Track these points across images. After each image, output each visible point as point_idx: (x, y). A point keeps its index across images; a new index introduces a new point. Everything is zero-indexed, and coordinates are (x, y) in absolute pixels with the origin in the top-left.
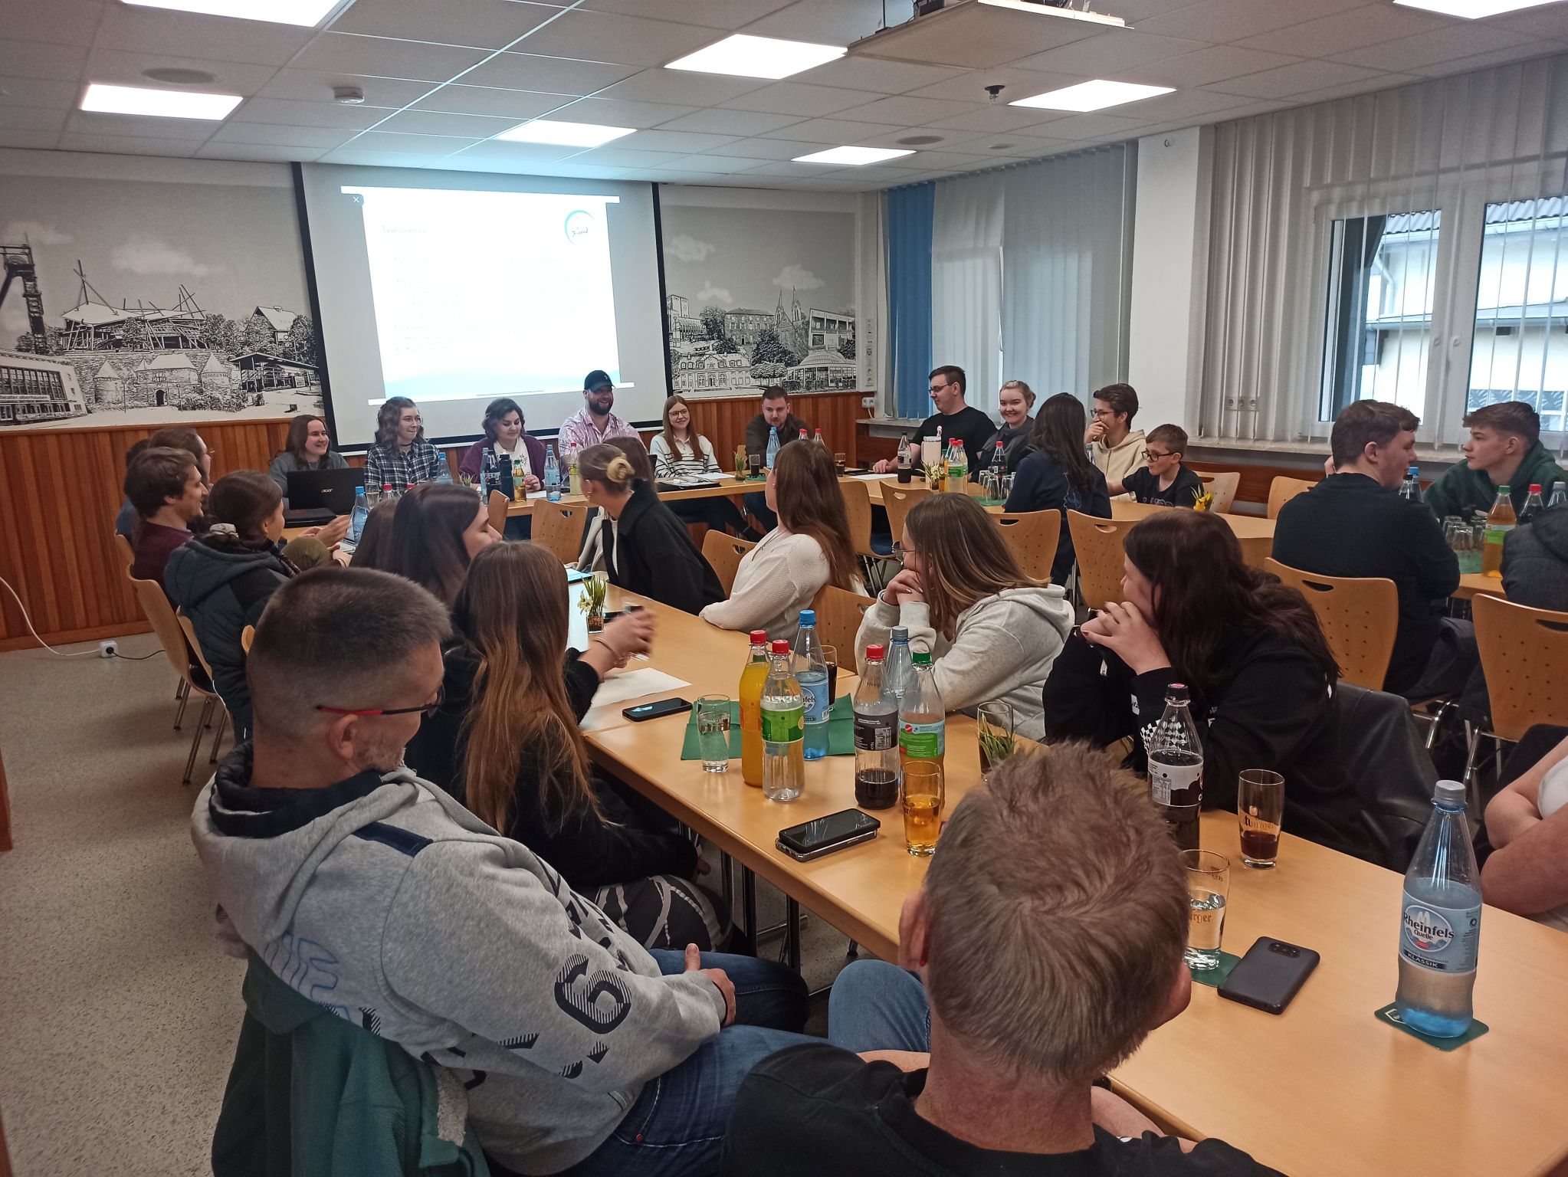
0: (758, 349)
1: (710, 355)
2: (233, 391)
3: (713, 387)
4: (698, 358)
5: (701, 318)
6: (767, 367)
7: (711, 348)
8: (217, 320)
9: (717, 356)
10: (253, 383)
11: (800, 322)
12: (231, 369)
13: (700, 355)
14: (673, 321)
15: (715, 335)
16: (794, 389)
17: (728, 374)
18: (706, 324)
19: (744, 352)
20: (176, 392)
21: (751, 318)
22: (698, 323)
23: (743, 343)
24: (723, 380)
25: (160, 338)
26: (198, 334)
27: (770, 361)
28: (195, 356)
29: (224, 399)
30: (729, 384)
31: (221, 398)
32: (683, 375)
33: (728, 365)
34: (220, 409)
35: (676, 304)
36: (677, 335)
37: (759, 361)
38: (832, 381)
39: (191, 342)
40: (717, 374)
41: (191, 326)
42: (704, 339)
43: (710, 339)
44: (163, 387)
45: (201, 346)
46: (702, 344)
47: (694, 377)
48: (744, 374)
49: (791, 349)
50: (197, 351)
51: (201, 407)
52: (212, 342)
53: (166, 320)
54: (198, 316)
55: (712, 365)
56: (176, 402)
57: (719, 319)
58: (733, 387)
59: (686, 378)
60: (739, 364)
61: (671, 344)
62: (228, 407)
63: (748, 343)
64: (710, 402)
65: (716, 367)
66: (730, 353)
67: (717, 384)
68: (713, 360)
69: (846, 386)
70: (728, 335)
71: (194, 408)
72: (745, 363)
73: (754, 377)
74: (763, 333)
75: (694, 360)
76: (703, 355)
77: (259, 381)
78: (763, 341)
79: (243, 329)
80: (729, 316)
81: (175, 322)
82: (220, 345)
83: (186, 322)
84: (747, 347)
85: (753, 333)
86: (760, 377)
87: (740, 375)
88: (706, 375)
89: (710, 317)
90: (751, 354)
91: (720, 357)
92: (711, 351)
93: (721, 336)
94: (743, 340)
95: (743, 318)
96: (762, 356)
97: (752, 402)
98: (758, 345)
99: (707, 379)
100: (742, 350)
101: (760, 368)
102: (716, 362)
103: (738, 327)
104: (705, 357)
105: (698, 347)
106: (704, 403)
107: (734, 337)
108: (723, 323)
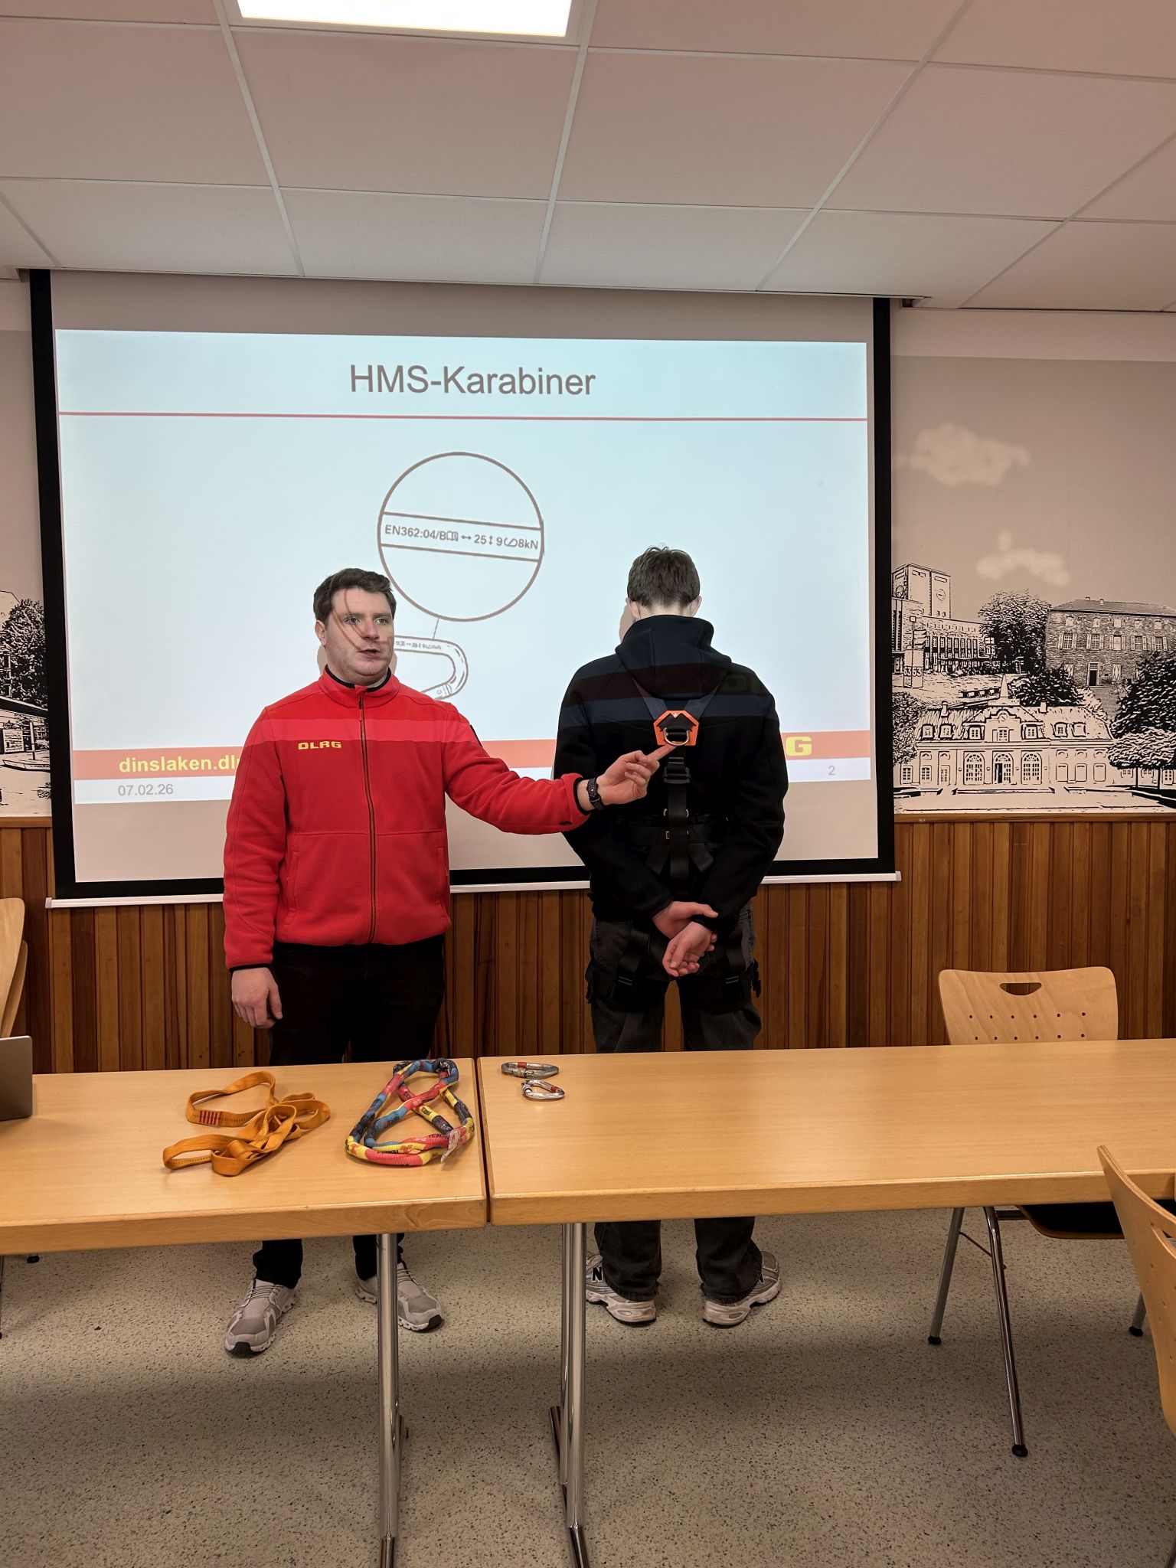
0: (1133, 696)
1: (1002, 708)
3: (1005, 785)
4: (966, 714)
5: (982, 620)
6: (1157, 741)
7: (1004, 692)
9: (1020, 712)
13: (974, 708)
14: (906, 626)
15: (1019, 661)
17: (1048, 756)
18: (996, 633)
21: (1118, 622)
22: (974, 633)
23: (1093, 682)
24: (1032, 770)
27: (1165, 727)
30: (1048, 778)
32: (926, 753)
33: (1049, 733)
35: (918, 587)
36: (914, 658)
37: (1136, 726)
40: (1017, 755)
42: (986, 671)
43: (1004, 671)
46: (981, 682)
47: (955, 758)
48: (1091, 758)
55: (1004, 732)
57: (1031, 623)
58: (1059, 788)
59: (931, 761)
60: (1079, 731)
61: (898, 682)
63: (1106, 681)
64: (992, 821)
65: (1015, 736)
66: (1056, 704)
67: (1016, 777)
68: (1008, 721)
70: (1053, 662)
72: (1096, 728)
73: (1119, 766)
74: (1150, 660)
75: (956, 718)
76: (982, 707)
78: (1148, 678)
80: (1057, 617)
84: (1105, 691)
85: (1121, 659)
86: (1136, 764)
87: (1081, 759)
88: (988, 755)
89: (1008, 619)
90: (1113, 708)
91: (1026, 714)
92: (1004, 700)
93: (1032, 664)
94: (1093, 674)
95: (1097, 623)
96: (1145, 714)
97: (1109, 824)
98: (1134, 689)
99: (989, 764)
100: (1089, 698)
101: (1136, 743)
102: (1017, 726)
103: (1082, 642)
104: (986, 712)
105: (970, 688)
106: (974, 821)
107: (1068, 668)
108: (1040, 632)
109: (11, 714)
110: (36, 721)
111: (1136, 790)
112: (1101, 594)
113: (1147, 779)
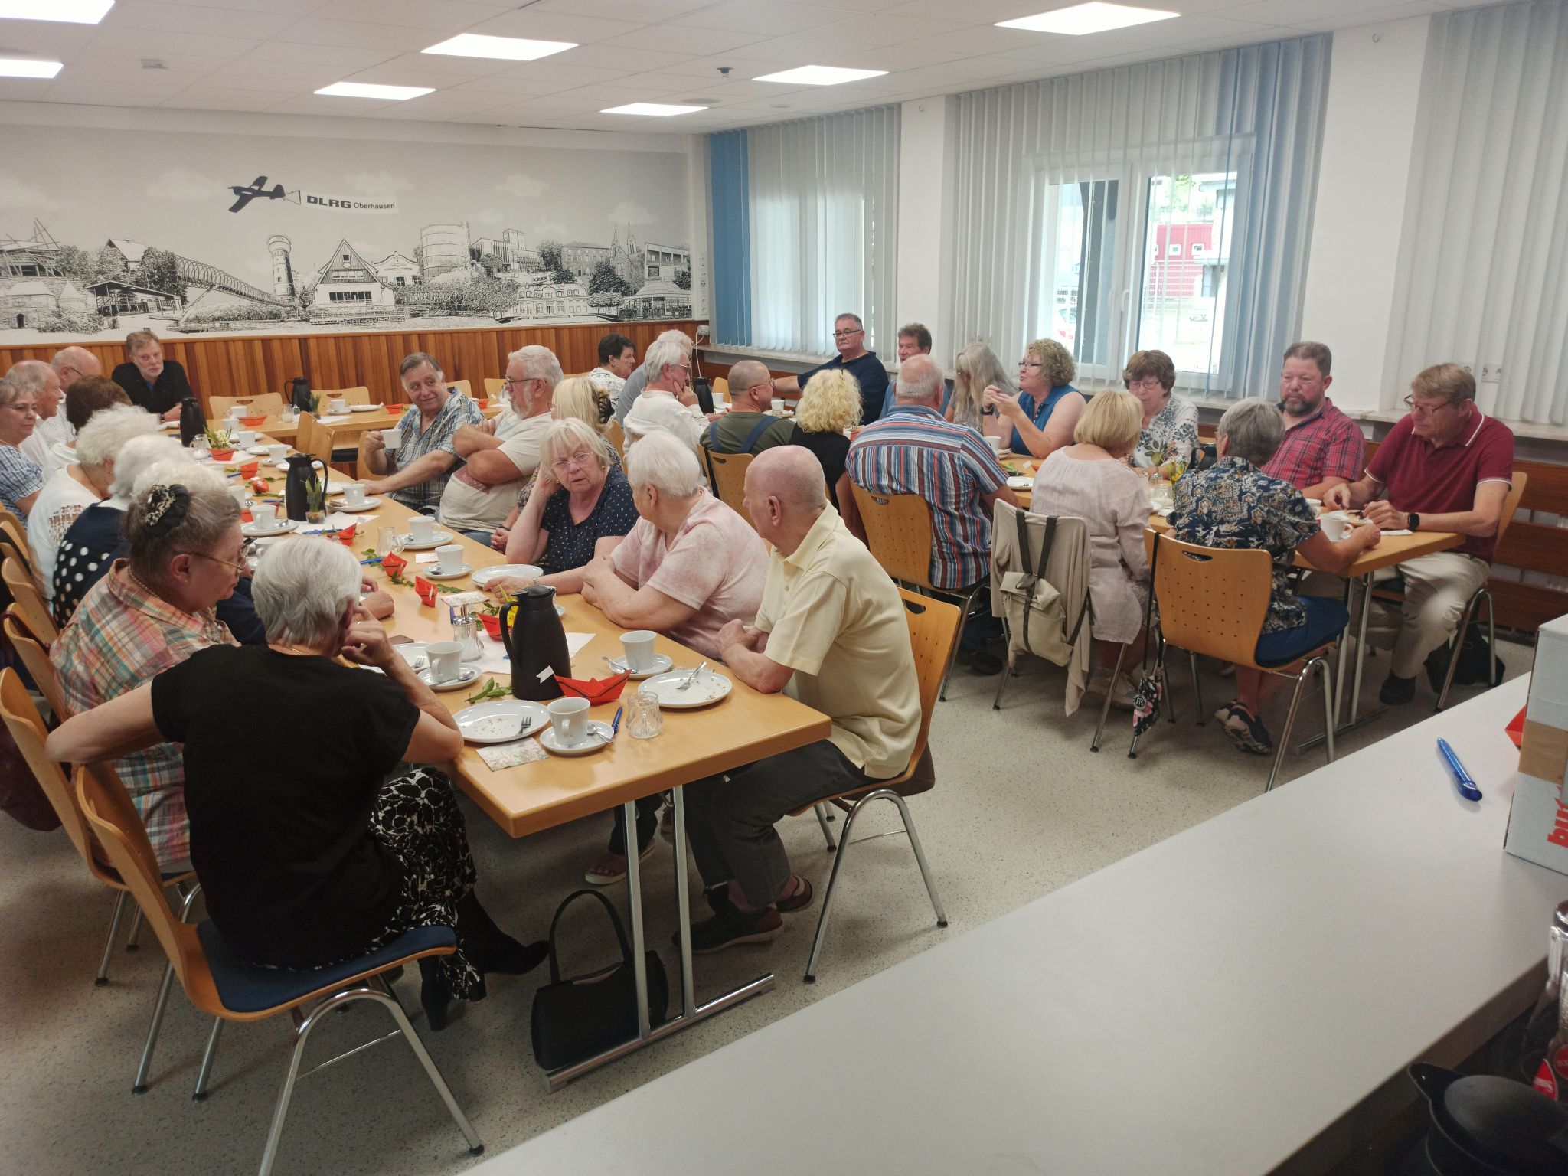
0: (594, 279)
1: (548, 285)
2: (90, 316)
3: (552, 315)
4: (535, 287)
5: (538, 250)
6: (604, 296)
7: (548, 278)
8: (70, 252)
9: (554, 286)
10: (107, 308)
11: (636, 255)
12: (87, 296)
13: (538, 285)
14: (510, 253)
15: (552, 266)
16: (631, 317)
17: (566, 303)
18: (543, 256)
19: (581, 282)
20: (35, 316)
21: (587, 250)
22: (535, 256)
23: (580, 274)
24: (561, 308)
25: (17, 267)
26: (53, 264)
27: (607, 291)
28: (52, 283)
29: (81, 322)
30: (567, 312)
31: (78, 321)
32: (522, 303)
33: (566, 294)
34: (78, 331)
35: (513, 238)
36: (514, 266)
37: (597, 291)
38: (668, 310)
39: (47, 271)
40: (555, 303)
41: (47, 256)
42: (541, 270)
43: (547, 270)
44: (23, 311)
45: (57, 274)
46: (540, 275)
47: (532, 305)
48: (581, 303)
49: (626, 279)
50: (55, 279)
51: (60, 329)
52: (69, 271)
53: (22, 251)
54: (53, 247)
55: (550, 294)
56: (36, 324)
57: (555, 252)
58: (571, 315)
59: (524, 306)
60: (576, 293)
62: (85, 329)
63: (585, 274)
64: (548, 328)
65: (554, 295)
66: (567, 283)
67: (555, 311)
68: (550, 290)
69: (682, 315)
70: (565, 267)
71: (53, 331)
72: (583, 292)
73: (592, 306)
74: (599, 265)
75: (532, 289)
76: (540, 285)
77: (114, 307)
78: (599, 272)
79: (96, 258)
80: (565, 249)
81: (31, 253)
82: (75, 273)
83: (42, 252)
84: (584, 278)
85: (589, 265)
86: (597, 305)
87: (578, 304)
88: (544, 303)
89: (547, 250)
90: (588, 284)
91: (557, 287)
92: (548, 282)
93: (558, 268)
94: (580, 271)
95: (579, 251)
96: (599, 286)
97: (589, 328)
98: (595, 277)
99: (545, 306)
100: (579, 280)
101: (598, 297)
102: (553, 291)
103: (575, 259)
104: (543, 287)
105: (536, 277)
106: (542, 329)
107: (571, 269)
108: (559, 255)
109: (150, 296)
110: (162, 298)
111: (598, 315)
112: (580, 239)
113: (602, 311)
